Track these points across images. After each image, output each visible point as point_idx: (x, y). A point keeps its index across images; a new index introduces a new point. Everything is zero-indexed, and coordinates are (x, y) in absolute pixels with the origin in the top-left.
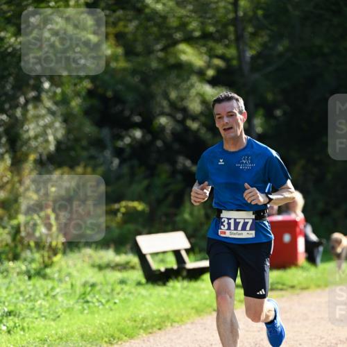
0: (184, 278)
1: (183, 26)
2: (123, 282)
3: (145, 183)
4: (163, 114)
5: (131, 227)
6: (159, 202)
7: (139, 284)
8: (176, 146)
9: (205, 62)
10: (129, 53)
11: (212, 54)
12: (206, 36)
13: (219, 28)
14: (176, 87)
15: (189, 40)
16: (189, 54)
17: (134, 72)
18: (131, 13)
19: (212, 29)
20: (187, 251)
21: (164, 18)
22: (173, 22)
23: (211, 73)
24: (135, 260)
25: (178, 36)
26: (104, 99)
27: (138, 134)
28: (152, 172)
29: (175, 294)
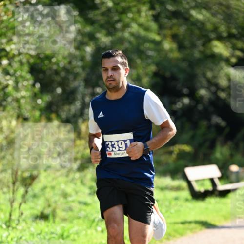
0: (216, 196)
1: (215, 29)
2: (176, 199)
3: (191, 133)
4: (203, 87)
5: (182, 162)
6: (200, 146)
7: (187, 200)
8: (211, 109)
9: (230, 53)
10: (181, 47)
11: (234, 48)
12: (231, 36)
13: (240, 31)
14: (212, 70)
15: (220, 38)
16: (220, 48)
17: (184, 60)
18: (181, 21)
19: (234, 31)
20: (219, 178)
21: (203, 24)
22: (209, 26)
23: (234, 60)
24: (184, 184)
25: (213, 35)
26: (163, 78)
27: (186, 101)
28: (195, 126)
29: (211, 207)
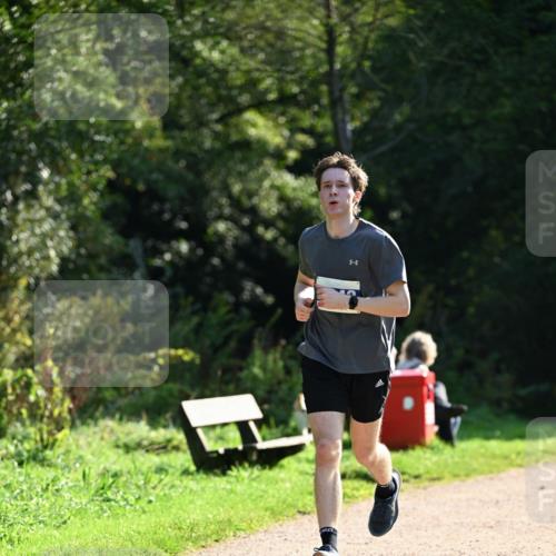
0: (252, 464)
1: (251, 84)
2: (160, 470)
3: (195, 320)
4: (220, 217)
5: (175, 387)
6: (216, 349)
7: (186, 472)
8: (241, 266)
11: (294, 127)
12: (285, 100)
13: (305, 86)
14: (242, 176)
15: (260, 105)
16: (261, 128)
17: (177, 154)
19: (295, 89)
20: (258, 423)
21: (223, 73)
22: (237, 78)
23: (292, 155)
24: (180, 437)
25: (244, 99)
26: (131, 194)
27: (184, 247)
28: (205, 304)
29: (239, 488)
